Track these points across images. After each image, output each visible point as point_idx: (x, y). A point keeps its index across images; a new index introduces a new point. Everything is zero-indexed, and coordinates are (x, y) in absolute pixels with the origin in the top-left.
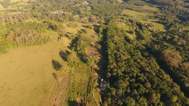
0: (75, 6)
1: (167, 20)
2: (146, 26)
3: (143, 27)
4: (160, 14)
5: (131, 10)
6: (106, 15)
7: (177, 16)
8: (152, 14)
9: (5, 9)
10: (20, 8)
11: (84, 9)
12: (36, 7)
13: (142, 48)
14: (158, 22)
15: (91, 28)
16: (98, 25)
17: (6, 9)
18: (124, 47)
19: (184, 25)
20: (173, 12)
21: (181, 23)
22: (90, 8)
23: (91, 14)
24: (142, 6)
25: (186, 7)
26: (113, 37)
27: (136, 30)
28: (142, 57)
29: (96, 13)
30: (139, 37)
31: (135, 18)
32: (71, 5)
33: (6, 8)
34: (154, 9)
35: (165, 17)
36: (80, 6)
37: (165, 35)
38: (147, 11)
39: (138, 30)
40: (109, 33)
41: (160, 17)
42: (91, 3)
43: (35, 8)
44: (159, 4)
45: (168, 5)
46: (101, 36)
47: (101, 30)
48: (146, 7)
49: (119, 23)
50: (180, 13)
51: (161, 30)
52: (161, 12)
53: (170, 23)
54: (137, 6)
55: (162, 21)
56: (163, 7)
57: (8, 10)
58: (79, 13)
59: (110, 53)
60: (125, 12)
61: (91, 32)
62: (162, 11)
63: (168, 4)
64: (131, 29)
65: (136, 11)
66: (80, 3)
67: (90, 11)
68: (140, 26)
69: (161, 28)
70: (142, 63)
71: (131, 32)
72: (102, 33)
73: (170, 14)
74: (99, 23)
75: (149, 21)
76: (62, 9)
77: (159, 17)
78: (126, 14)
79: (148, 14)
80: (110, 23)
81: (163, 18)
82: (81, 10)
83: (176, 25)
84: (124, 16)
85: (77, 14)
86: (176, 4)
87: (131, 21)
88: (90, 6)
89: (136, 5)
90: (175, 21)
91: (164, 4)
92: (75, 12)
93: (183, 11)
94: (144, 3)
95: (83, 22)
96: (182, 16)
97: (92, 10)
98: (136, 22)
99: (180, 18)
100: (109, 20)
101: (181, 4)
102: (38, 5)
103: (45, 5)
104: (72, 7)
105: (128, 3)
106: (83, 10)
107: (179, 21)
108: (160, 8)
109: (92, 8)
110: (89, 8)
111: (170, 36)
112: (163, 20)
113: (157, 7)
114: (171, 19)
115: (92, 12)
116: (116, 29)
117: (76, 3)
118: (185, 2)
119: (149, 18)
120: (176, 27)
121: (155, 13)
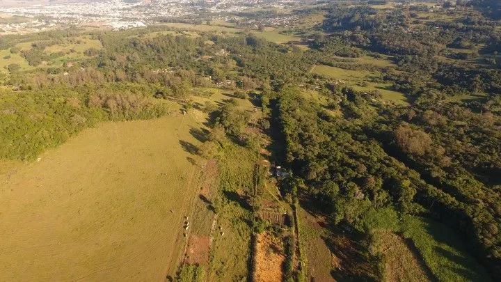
0: (199, 58)
1: (411, 84)
2: (363, 96)
3: (357, 97)
4: (397, 73)
5: (331, 65)
6: (272, 78)
7: (434, 76)
8: (378, 74)
9: (32, 68)
10: (70, 65)
11: (221, 65)
12: (108, 62)
13: (354, 129)
14: (393, 89)
15: (244, 98)
16: (258, 92)
17: (35, 68)
18: (316, 125)
19: (449, 93)
20: (423, 68)
21: (441, 89)
22: (235, 62)
23: (239, 75)
24: (354, 57)
25: (452, 56)
26: (294, 110)
27: (341, 104)
28: (353, 141)
29: (250, 72)
30: (349, 113)
31: (338, 81)
32: (190, 58)
33: (34, 66)
34: (383, 62)
35: (407, 78)
36: (212, 59)
37: (406, 111)
38: (367, 67)
39: (347, 103)
40: (284, 105)
41: (396, 78)
42: (235, 52)
43: (104, 64)
44: (393, 52)
45: (414, 54)
46: (267, 110)
47: (266, 99)
48: (364, 59)
49: (305, 90)
50: (440, 70)
51: (397, 104)
52: (397, 69)
53: (417, 89)
54: (342, 58)
55: (399, 85)
56: (402, 58)
57: (42, 70)
58: (211, 72)
59: (289, 132)
60: (315, 69)
61: (245, 105)
62: (400, 66)
63: (412, 51)
64: (332, 101)
65: (341, 67)
66: (210, 53)
67: (234, 69)
68: (351, 95)
69: (398, 99)
70: (354, 148)
71: (331, 107)
72: (268, 106)
73: (417, 73)
74: (258, 89)
75: (371, 87)
76: (170, 65)
77: (393, 78)
78: (319, 74)
79: (367, 73)
80: (283, 90)
81: (402, 79)
82: (216, 67)
83: (431, 91)
84: (315, 77)
85: (206, 74)
86: (431, 52)
87: (331, 87)
88: (234, 59)
89: (341, 56)
90: (429, 86)
91: (402, 52)
92: (200, 71)
93: (446, 65)
94: (359, 50)
95: (223, 88)
96: (444, 75)
97: (240, 68)
98: (341, 89)
99: (440, 79)
100: (281, 86)
101: (441, 51)
102: (111, 59)
103: (128, 58)
104: (192, 61)
105: (322, 51)
106: (220, 68)
107: (439, 85)
108: (395, 61)
109: (240, 63)
110: (232, 64)
111: (417, 113)
112: (402, 83)
113: (389, 59)
114: (420, 81)
115: (239, 71)
116: (299, 100)
117: (200, 53)
118: (449, 46)
119: (372, 81)
120: (430, 96)
121: (384, 70)
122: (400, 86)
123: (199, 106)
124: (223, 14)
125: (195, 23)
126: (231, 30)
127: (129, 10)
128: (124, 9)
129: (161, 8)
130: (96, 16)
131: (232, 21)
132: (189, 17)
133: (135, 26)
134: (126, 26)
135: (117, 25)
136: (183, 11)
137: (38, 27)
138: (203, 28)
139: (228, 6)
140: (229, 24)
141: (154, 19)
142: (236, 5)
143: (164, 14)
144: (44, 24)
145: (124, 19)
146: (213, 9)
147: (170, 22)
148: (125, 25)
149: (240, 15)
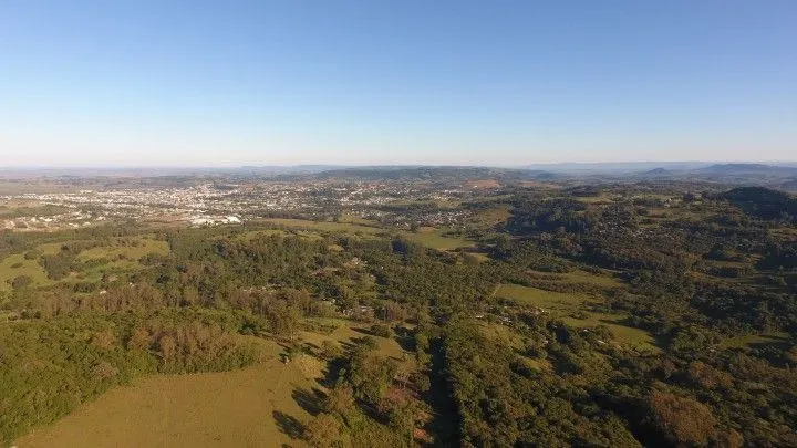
0: (319, 271)
1: (657, 316)
2: (583, 335)
3: (572, 337)
4: (630, 297)
5: (524, 284)
6: (433, 303)
7: (693, 303)
8: (600, 299)
9: (52, 283)
10: (112, 279)
11: (351, 282)
12: (174, 275)
13: (574, 393)
14: (629, 323)
15: (386, 336)
16: (409, 327)
17: (56, 283)
18: (509, 386)
19: (723, 331)
20: (672, 289)
21: (709, 325)
22: (373, 278)
23: (380, 297)
24: (559, 271)
25: (714, 272)
26: (470, 358)
27: (548, 348)
28: (576, 416)
29: (397, 294)
30: (562, 365)
31: (540, 311)
32: (303, 270)
33: (56, 279)
34: (606, 281)
35: (649, 306)
36: (337, 273)
37: (658, 361)
38: (581, 288)
39: (557, 347)
40: (452, 349)
41: (632, 306)
42: (374, 263)
43: (167, 279)
44: (620, 265)
45: (653, 268)
46: (426, 358)
47: (423, 339)
48: (576, 276)
49: (486, 324)
50: (700, 294)
51: (641, 348)
52: (631, 292)
53: (669, 324)
54: (543, 274)
55: (638, 318)
56: (637, 274)
57: (66, 285)
58: (335, 293)
59: (463, 398)
60: (500, 290)
61: (388, 348)
62: (634, 286)
63: (649, 263)
64: (531, 342)
65: (541, 287)
66: (335, 264)
67: (372, 289)
68: (563, 334)
69: (641, 341)
70: (577, 429)
71: (532, 353)
72: (426, 351)
73: (663, 297)
74: (409, 321)
75: (594, 321)
76: (270, 281)
77: (627, 305)
78: (507, 298)
79: (586, 297)
80: (451, 323)
81: (642, 308)
82: (344, 284)
83: (693, 329)
84: (501, 302)
85: (326, 295)
86: (679, 266)
87: (528, 320)
88: (373, 272)
89: (541, 270)
90: (686, 319)
91: (636, 264)
92: (318, 291)
93: (707, 286)
94: (566, 261)
95: (353, 319)
96: (709, 302)
97: (381, 287)
98: (545, 323)
99: (704, 308)
100: (446, 316)
101: (695, 264)
102: (180, 270)
103: (206, 269)
104: (305, 275)
105: (509, 263)
106: (351, 287)
107: (704, 318)
108: (626, 279)
109: (381, 280)
110: (370, 280)
111: (677, 365)
112: (643, 314)
113: (615, 275)
114: (672, 311)
115: (381, 291)
116: (479, 341)
117: (321, 263)
118: (704, 256)
119: (594, 311)
120: (693, 337)
121: (611, 293)
122: (640, 319)
123: (313, 349)
124: (359, 208)
125: (316, 220)
126: (370, 230)
127: (219, 199)
128: (212, 199)
129: (268, 198)
130: (168, 207)
131: (370, 218)
132: (308, 211)
133: (225, 221)
134: (212, 222)
135: (198, 221)
136: (300, 202)
137: (79, 222)
138: (328, 226)
139: (366, 196)
140: (366, 222)
141: (255, 213)
142: (377, 195)
143: (271, 205)
144: (89, 216)
145: (211, 212)
146: (344, 200)
147: (279, 217)
148: (210, 220)
149: (384, 208)
